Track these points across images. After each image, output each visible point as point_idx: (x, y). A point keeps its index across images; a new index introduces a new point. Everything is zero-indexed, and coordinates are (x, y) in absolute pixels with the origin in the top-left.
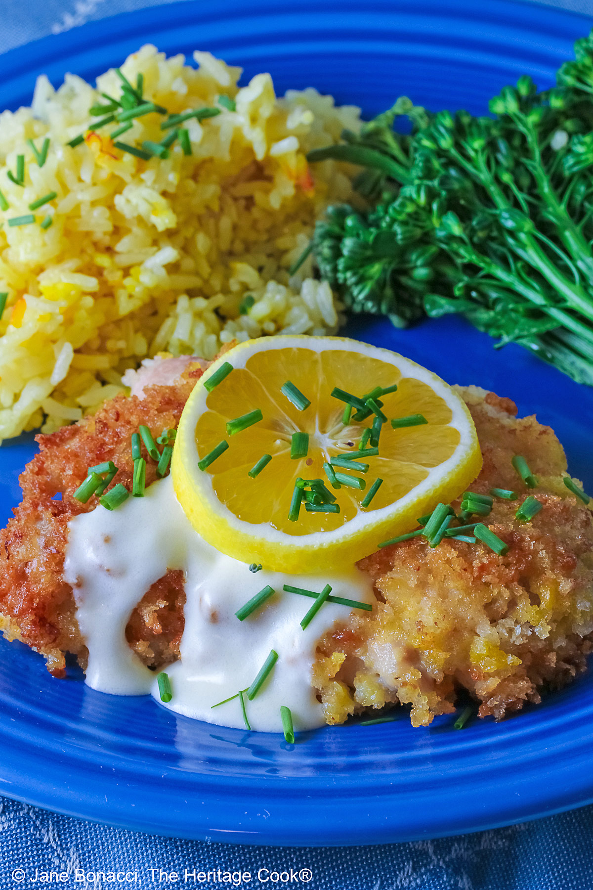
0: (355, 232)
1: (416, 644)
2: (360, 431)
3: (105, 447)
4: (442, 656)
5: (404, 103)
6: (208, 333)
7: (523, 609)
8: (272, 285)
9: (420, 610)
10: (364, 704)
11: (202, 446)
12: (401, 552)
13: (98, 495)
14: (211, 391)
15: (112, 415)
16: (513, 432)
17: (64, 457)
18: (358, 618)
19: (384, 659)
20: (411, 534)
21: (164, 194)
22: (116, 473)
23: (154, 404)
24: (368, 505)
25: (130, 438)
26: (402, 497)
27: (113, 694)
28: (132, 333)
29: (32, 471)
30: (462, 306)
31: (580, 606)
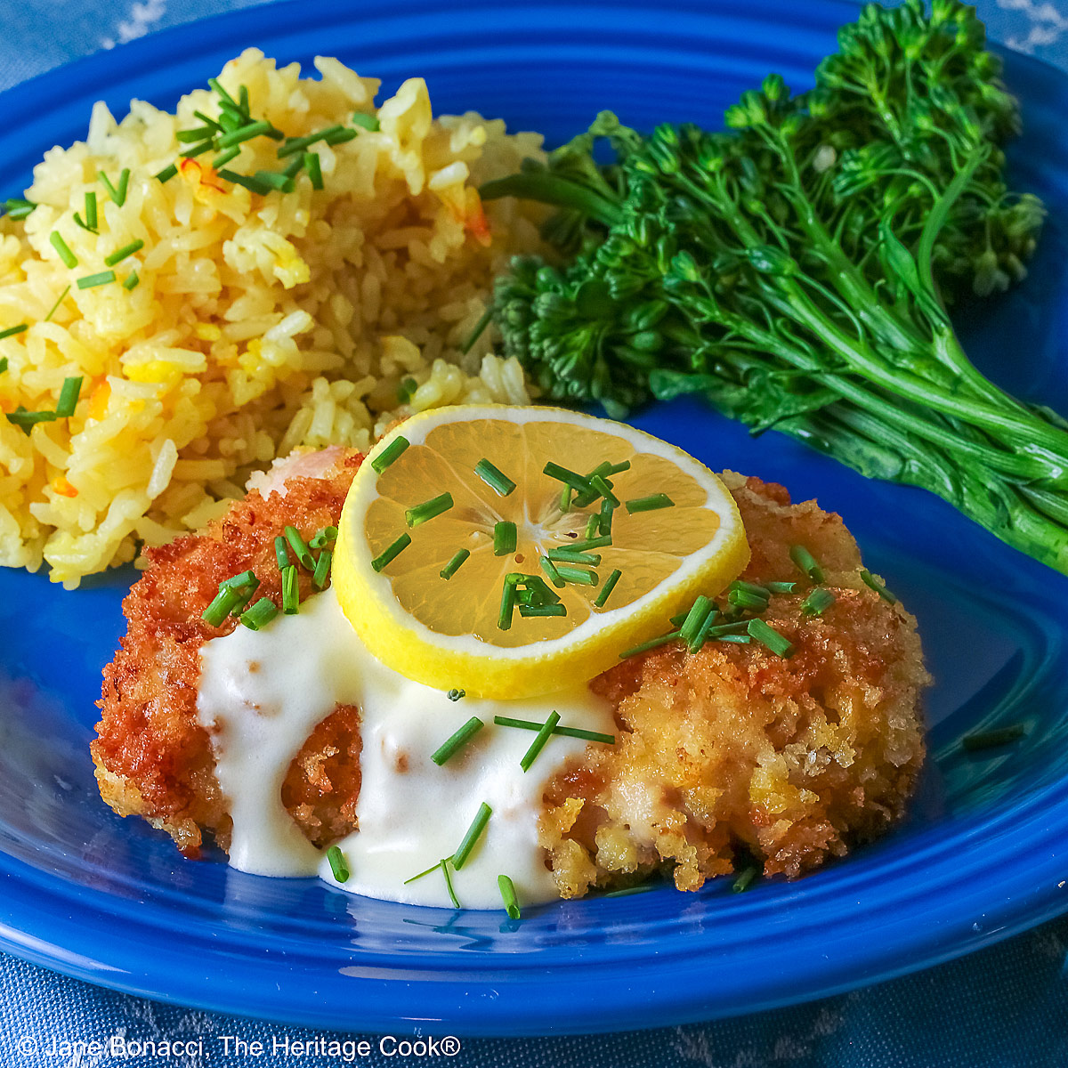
0: (551, 287)
1: (677, 781)
2: (583, 520)
3: (239, 557)
4: (713, 793)
5: (607, 120)
6: (357, 427)
7: (818, 729)
8: (439, 364)
9: (680, 738)
10: (610, 868)
11: (375, 542)
12: (651, 663)
13: (236, 615)
14: (382, 472)
15: (245, 518)
16: (787, 520)
17: (183, 573)
18: (597, 752)
19: (636, 804)
20: (663, 639)
21: (290, 238)
22: (257, 586)
23: (301, 500)
24: (602, 603)
25: (272, 543)
26: (649, 592)
27: (269, 875)
28: (252, 430)
29: (140, 594)
30: (704, 382)
31: (893, 723)
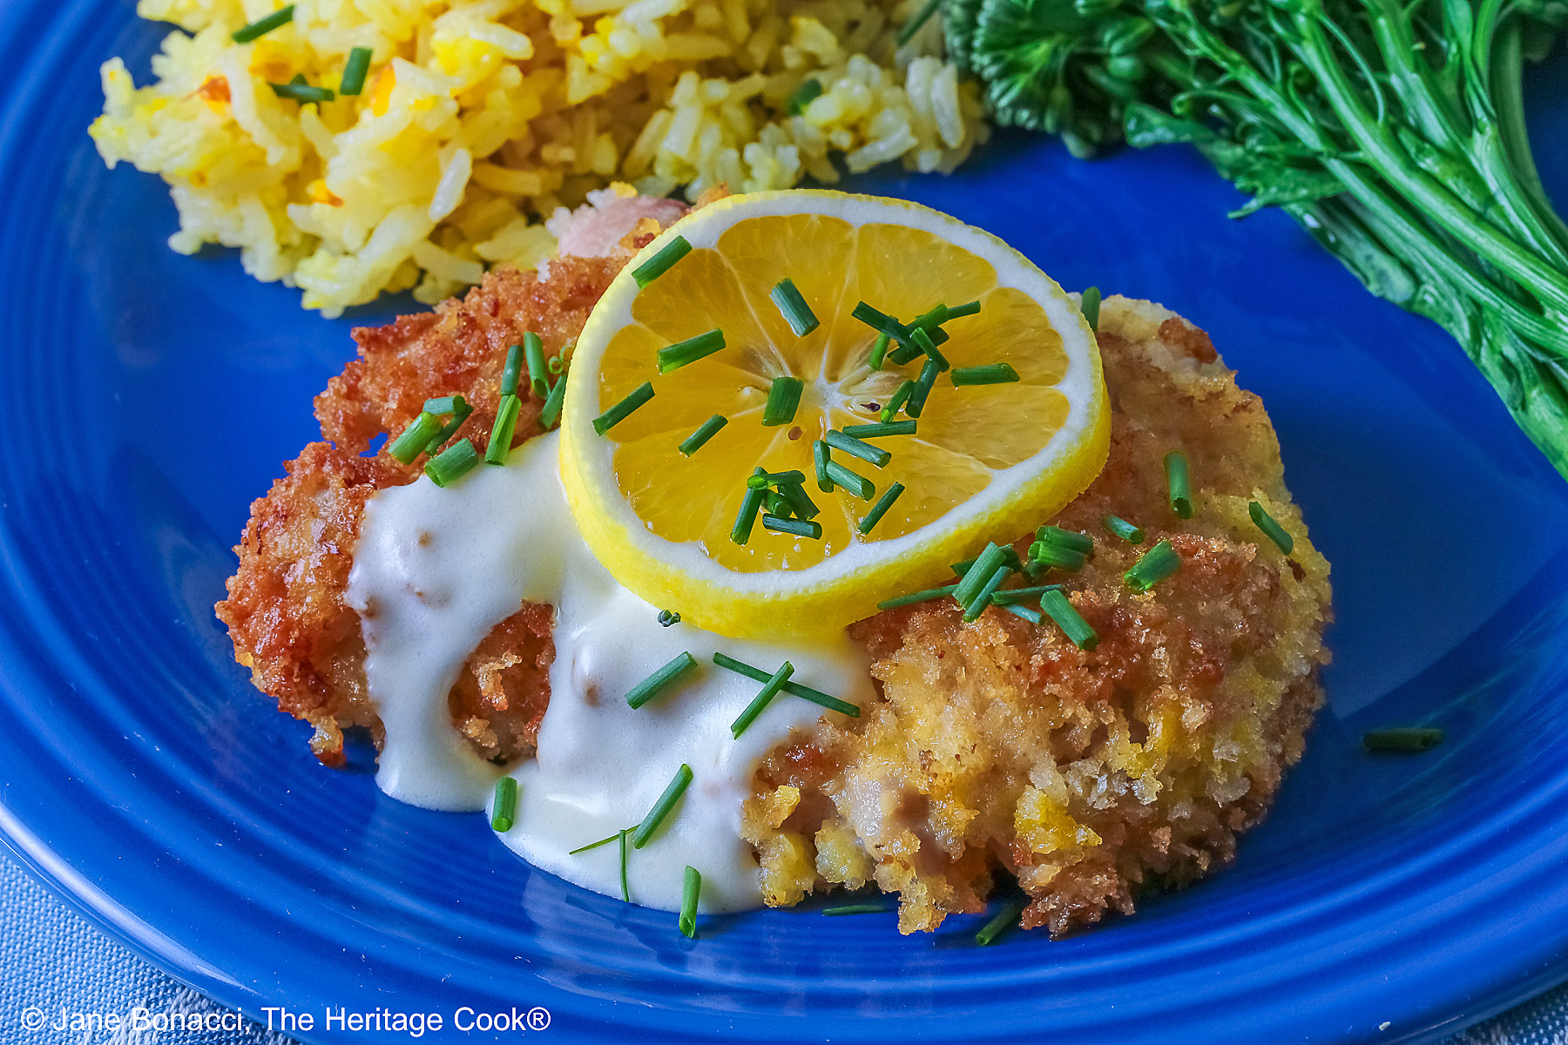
1: (922, 787)
2: (895, 383)
3: (463, 364)
4: (964, 815)
6: (724, 143)
7: (1117, 749)
8: (857, 63)
9: (937, 728)
10: (830, 879)
11: (608, 389)
12: (918, 620)
13: (426, 456)
14: (643, 287)
15: (488, 305)
16: (1186, 401)
17: (391, 375)
18: (831, 727)
19: (864, 809)
20: (937, 592)
22: (469, 414)
23: (559, 293)
24: (868, 529)
25: (504, 353)
26: (933, 521)
27: (417, 805)
28: (591, 134)
29: (337, 392)
30: (1188, 133)
31: (1218, 754)
